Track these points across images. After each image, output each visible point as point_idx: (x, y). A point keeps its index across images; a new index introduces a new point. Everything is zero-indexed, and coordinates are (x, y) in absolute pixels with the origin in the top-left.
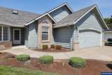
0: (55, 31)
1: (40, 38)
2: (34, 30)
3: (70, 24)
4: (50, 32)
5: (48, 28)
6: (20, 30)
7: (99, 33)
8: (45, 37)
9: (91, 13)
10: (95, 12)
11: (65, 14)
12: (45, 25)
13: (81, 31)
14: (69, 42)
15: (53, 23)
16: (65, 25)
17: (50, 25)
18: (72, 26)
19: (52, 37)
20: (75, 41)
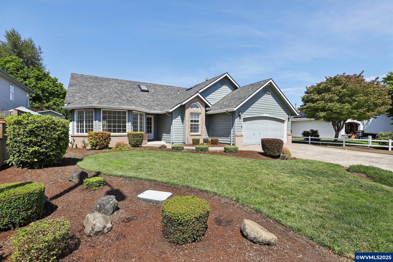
0: (209, 118)
1: (188, 129)
2: (179, 118)
3: (230, 109)
4: (202, 120)
5: (198, 114)
6: (152, 117)
7: (283, 121)
8: (194, 128)
9: (264, 91)
10: (271, 89)
11: (225, 90)
12: (194, 110)
13: (245, 120)
14: (228, 135)
15: (207, 106)
16: (224, 110)
17: (201, 110)
18: (233, 113)
19: (205, 127)
20: (237, 133)
